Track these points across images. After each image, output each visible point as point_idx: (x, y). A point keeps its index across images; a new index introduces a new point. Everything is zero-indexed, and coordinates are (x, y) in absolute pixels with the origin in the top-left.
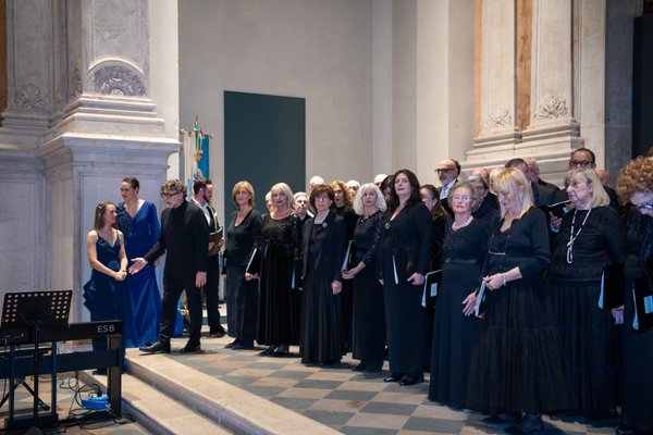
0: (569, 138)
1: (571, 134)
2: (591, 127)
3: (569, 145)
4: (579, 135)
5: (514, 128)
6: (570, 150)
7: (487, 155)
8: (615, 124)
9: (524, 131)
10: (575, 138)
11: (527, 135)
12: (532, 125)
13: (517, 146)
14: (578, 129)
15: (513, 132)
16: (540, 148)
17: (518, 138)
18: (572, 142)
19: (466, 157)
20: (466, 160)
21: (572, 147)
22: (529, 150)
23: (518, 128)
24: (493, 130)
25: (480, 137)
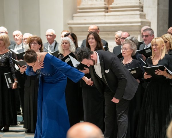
0: (138, 12)
1: (139, 10)
2: (149, 7)
3: (139, 16)
4: (142, 11)
5: (104, 3)
6: (140, 20)
7: (87, 18)
8: (162, 7)
9: (111, 6)
10: (141, 13)
11: (112, 8)
12: (115, 2)
13: (107, 14)
14: (142, 7)
15: (104, 6)
16: (121, 17)
17: (107, 9)
18: (141, 15)
19: (73, 18)
20: (73, 19)
21: (140, 18)
22: (114, 17)
23: (106, 3)
24: (90, 3)
25: (81, 6)
